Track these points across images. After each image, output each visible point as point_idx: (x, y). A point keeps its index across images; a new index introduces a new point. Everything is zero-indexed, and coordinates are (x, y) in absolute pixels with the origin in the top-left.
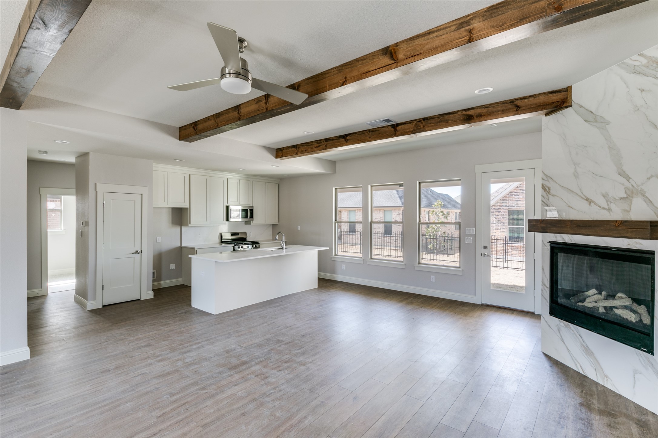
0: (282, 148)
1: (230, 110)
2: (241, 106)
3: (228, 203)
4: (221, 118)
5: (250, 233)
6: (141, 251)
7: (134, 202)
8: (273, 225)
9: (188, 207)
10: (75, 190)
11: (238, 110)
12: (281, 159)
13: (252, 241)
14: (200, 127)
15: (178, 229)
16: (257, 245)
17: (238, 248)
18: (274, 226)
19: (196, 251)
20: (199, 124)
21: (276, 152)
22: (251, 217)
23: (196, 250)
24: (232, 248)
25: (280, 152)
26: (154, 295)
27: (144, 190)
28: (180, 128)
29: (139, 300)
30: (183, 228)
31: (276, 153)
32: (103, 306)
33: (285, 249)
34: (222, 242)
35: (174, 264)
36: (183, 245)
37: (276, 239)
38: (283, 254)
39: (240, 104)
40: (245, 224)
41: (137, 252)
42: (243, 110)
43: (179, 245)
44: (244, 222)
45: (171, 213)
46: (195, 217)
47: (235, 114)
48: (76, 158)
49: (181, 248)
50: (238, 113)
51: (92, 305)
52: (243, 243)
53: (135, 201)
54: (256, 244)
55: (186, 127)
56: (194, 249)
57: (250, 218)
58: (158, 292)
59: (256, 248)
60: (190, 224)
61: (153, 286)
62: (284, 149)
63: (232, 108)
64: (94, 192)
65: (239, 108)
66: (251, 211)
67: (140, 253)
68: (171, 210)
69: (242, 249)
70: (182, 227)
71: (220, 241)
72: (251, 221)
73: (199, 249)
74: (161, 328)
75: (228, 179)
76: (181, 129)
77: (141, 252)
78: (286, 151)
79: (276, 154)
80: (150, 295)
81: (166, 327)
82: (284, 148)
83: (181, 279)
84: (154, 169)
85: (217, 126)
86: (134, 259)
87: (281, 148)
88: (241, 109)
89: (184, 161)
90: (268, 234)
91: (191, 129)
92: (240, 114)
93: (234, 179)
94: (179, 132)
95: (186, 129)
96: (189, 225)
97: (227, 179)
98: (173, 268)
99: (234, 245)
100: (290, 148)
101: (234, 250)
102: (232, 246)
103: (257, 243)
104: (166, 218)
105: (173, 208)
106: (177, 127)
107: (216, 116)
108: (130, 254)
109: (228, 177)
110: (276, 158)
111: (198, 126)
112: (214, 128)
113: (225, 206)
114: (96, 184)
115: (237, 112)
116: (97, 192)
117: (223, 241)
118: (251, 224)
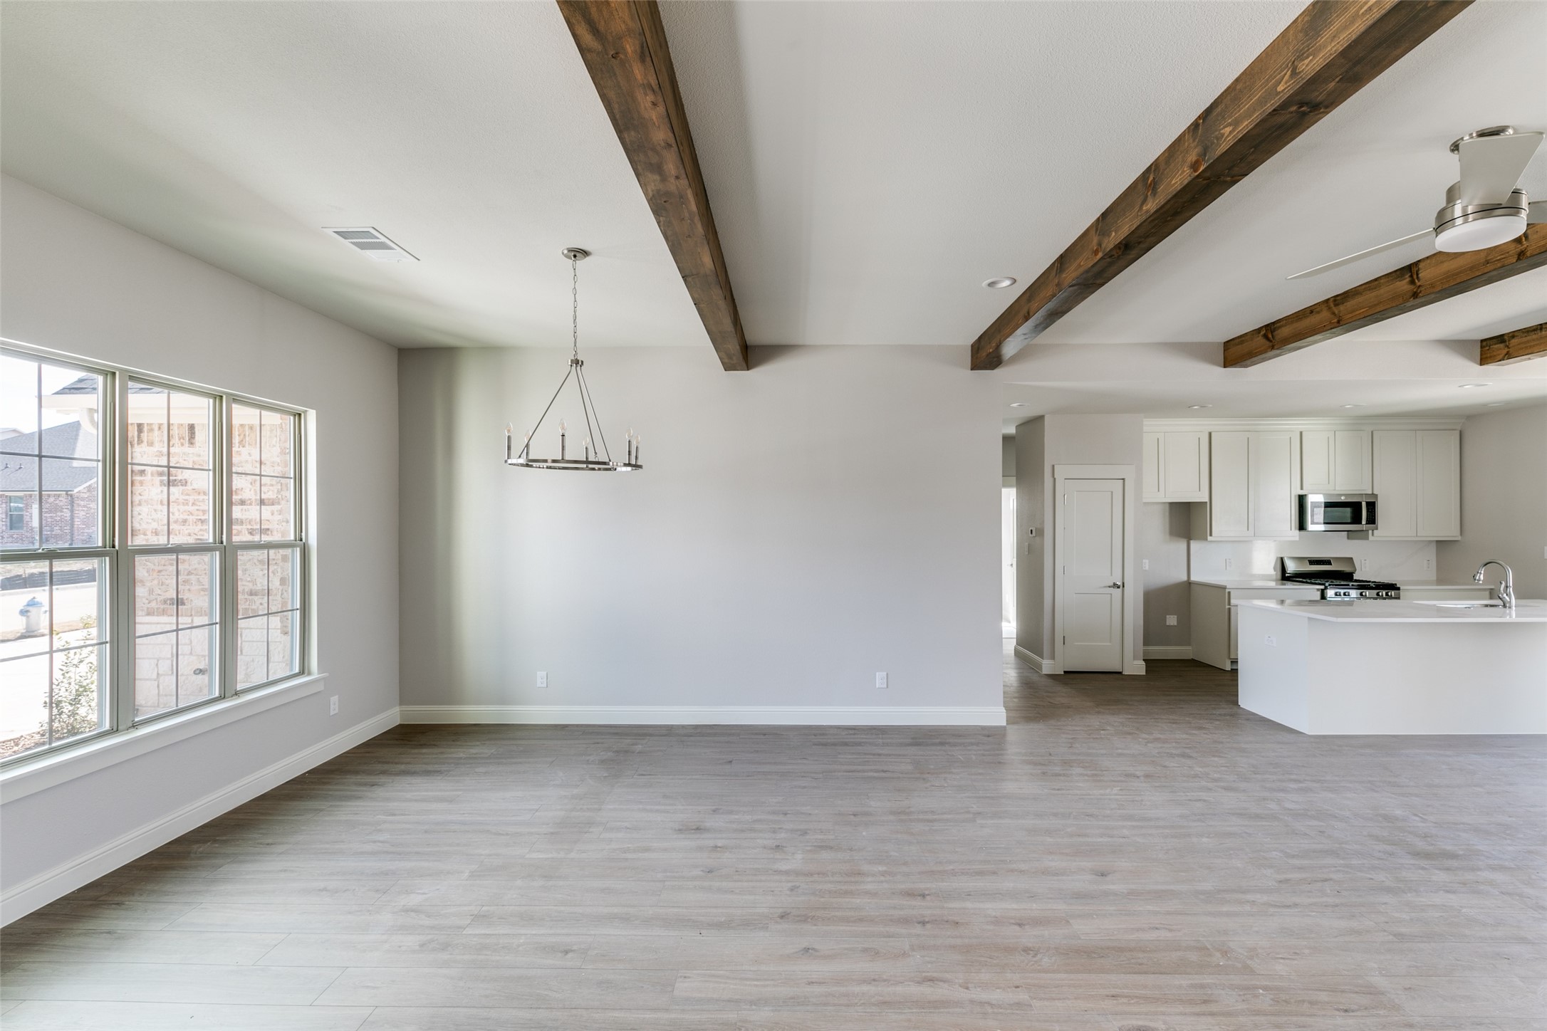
0: (1508, 334)
1: (1382, 281)
2: (1421, 265)
3: (1302, 489)
4: (1351, 304)
5: (1363, 561)
6: (1123, 583)
7: (1110, 493)
8: (1437, 541)
9: (1206, 499)
10: (1015, 478)
11: (1411, 276)
12: (1499, 365)
13: (1375, 582)
14: (1284, 332)
15: (1182, 545)
16: (1393, 593)
17: (1336, 594)
18: (1442, 545)
19: (1229, 593)
20: (1280, 327)
21: (1482, 347)
22: (1372, 520)
23: (1227, 591)
24: (1319, 593)
25: (1502, 346)
26: (1146, 671)
27: (1127, 472)
28: (1224, 343)
29: (1120, 673)
30: (1194, 545)
31: (1481, 351)
32: (1065, 672)
33: (1514, 608)
34: (1285, 577)
35: (1176, 616)
36: (1193, 578)
37: (1479, 580)
38: (1507, 619)
39: (1418, 261)
40: (1348, 538)
41: (1115, 586)
42: (1426, 274)
43: (1185, 578)
44: (1346, 533)
45: (1167, 514)
46: (1222, 524)
47: (1403, 285)
48: (1016, 427)
49: (1189, 584)
50: (1412, 282)
51: (1048, 666)
52: (1348, 585)
53: (1112, 492)
54: (1388, 589)
55: (1244, 339)
56: (1224, 588)
57: (1367, 524)
58: (1151, 664)
59: (1388, 597)
60: (1211, 535)
61: (1145, 653)
62: (1513, 337)
63: (1391, 273)
64: (1052, 479)
65: (1414, 270)
66: (1372, 506)
67: (1121, 587)
68: (1167, 507)
69: (1346, 599)
70: (1192, 542)
71: (1279, 576)
72: (1370, 532)
73: (1235, 590)
74: (1194, 732)
75: (1304, 434)
76: (1228, 345)
77: (1123, 586)
78: (1524, 339)
79: (1481, 355)
80: (1136, 667)
81: (1204, 733)
82: (1516, 334)
83: (1190, 648)
84: (1145, 429)
85: (1338, 322)
86: (1111, 597)
87: (1503, 335)
88: (1420, 272)
89: (1211, 406)
90: (1425, 564)
91: (1260, 340)
92: (1418, 284)
93: (1317, 432)
94: (1224, 351)
95: (1242, 342)
96: (1209, 538)
97: (1301, 433)
98: (1172, 624)
99: (1322, 587)
100: (1541, 329)
101: (1323, 597)
102: (1318, 590)
103: (1393, 587)
104: (1157, 525)
105: (1171, 504)
106: (1221, 343)
107: (1335, 301)
108: (1105, 587)
109: (1301, 428)
110: (1481, 365)
111: (1276, 333)
112: (1330, 327)
113: (1295, 496)
114: (1053, 466)
115: (1408, 279)
116: (1055, 479)
117: (1287, 575)
118: (1367, 538)
